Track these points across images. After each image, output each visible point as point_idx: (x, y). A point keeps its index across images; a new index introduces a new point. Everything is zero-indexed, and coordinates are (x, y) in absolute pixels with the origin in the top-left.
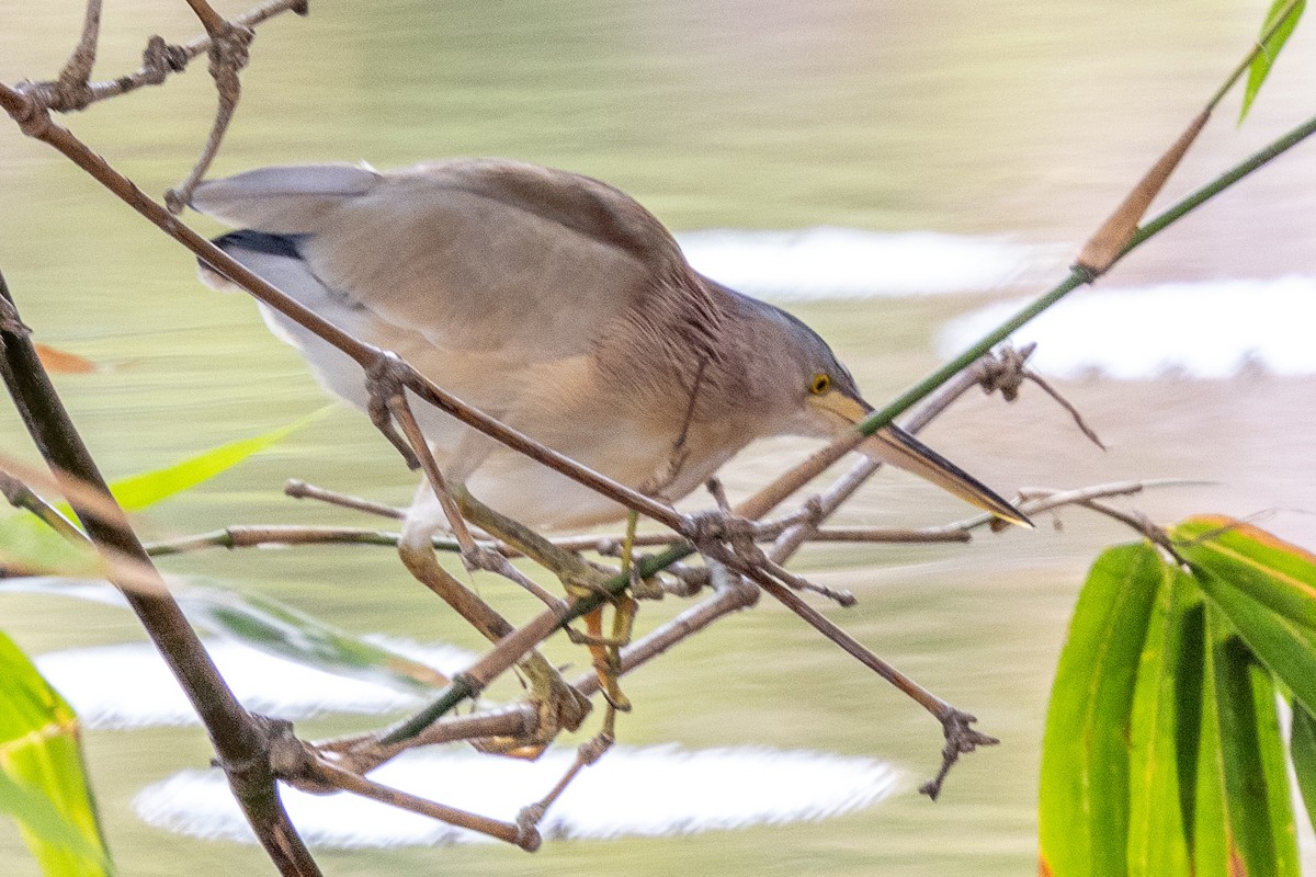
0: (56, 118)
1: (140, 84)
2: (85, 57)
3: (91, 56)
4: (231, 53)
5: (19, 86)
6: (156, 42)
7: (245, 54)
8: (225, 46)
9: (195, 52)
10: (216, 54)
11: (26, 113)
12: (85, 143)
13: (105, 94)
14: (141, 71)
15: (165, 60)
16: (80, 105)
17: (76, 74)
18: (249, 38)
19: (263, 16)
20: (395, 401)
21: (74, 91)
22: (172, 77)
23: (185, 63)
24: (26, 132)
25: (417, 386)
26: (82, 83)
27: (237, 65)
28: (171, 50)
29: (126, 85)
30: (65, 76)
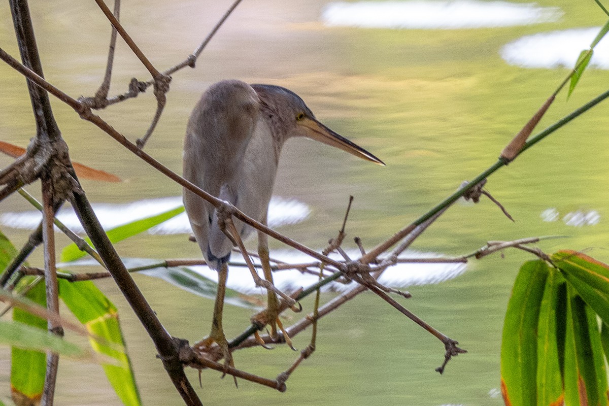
0: (94, 112)
1: (127, 97)
2: (105, 87)
3: (108, 87)
4: (162, 86)
5: (79, 99)
6: (134, 81)
7: (168, 87)
8: (160, 83)
9: (149, 84)
10: (157, 87)
11: (82, 110)
12: (105, 121)
13: (113, 102)
14: (128, 92)
15: (137, 87)
16: (103, 107)
17: (102, 94)
18: (169, 80)
19: (177, 69)
20: (228, 221)
21: (101, 101)
22: (140, 94)
23: (145, 88)
24: (82, 117)
25: (237, 214)
26: (104, 98)
27: (165, 91)
28: (140, 83)
29: (122, 98)
30: (97, 95)
